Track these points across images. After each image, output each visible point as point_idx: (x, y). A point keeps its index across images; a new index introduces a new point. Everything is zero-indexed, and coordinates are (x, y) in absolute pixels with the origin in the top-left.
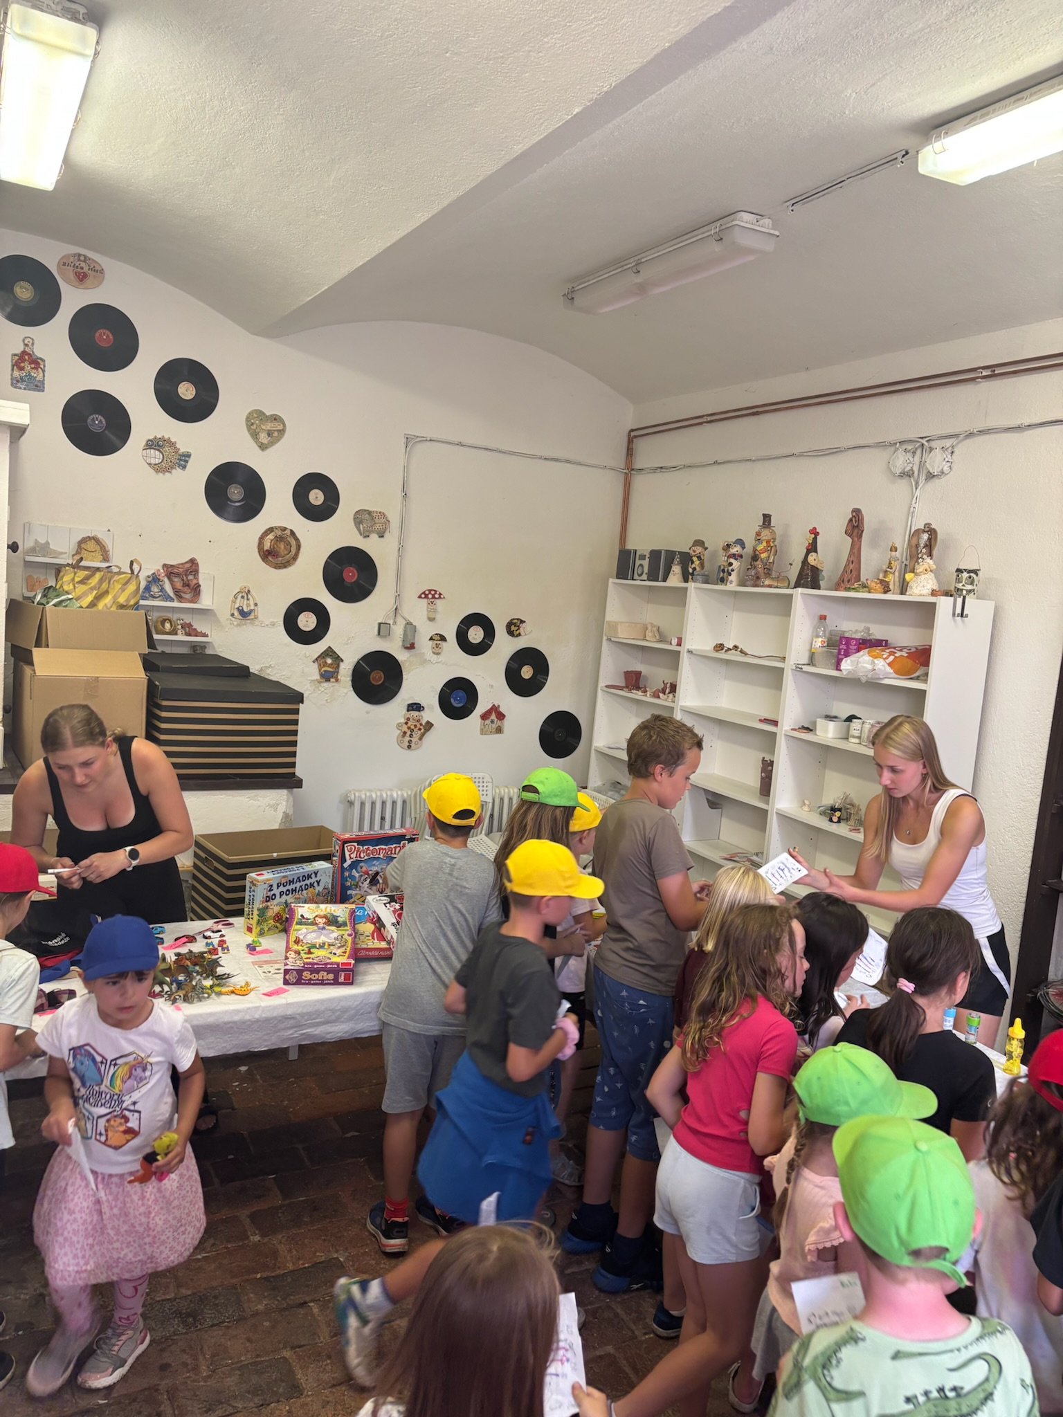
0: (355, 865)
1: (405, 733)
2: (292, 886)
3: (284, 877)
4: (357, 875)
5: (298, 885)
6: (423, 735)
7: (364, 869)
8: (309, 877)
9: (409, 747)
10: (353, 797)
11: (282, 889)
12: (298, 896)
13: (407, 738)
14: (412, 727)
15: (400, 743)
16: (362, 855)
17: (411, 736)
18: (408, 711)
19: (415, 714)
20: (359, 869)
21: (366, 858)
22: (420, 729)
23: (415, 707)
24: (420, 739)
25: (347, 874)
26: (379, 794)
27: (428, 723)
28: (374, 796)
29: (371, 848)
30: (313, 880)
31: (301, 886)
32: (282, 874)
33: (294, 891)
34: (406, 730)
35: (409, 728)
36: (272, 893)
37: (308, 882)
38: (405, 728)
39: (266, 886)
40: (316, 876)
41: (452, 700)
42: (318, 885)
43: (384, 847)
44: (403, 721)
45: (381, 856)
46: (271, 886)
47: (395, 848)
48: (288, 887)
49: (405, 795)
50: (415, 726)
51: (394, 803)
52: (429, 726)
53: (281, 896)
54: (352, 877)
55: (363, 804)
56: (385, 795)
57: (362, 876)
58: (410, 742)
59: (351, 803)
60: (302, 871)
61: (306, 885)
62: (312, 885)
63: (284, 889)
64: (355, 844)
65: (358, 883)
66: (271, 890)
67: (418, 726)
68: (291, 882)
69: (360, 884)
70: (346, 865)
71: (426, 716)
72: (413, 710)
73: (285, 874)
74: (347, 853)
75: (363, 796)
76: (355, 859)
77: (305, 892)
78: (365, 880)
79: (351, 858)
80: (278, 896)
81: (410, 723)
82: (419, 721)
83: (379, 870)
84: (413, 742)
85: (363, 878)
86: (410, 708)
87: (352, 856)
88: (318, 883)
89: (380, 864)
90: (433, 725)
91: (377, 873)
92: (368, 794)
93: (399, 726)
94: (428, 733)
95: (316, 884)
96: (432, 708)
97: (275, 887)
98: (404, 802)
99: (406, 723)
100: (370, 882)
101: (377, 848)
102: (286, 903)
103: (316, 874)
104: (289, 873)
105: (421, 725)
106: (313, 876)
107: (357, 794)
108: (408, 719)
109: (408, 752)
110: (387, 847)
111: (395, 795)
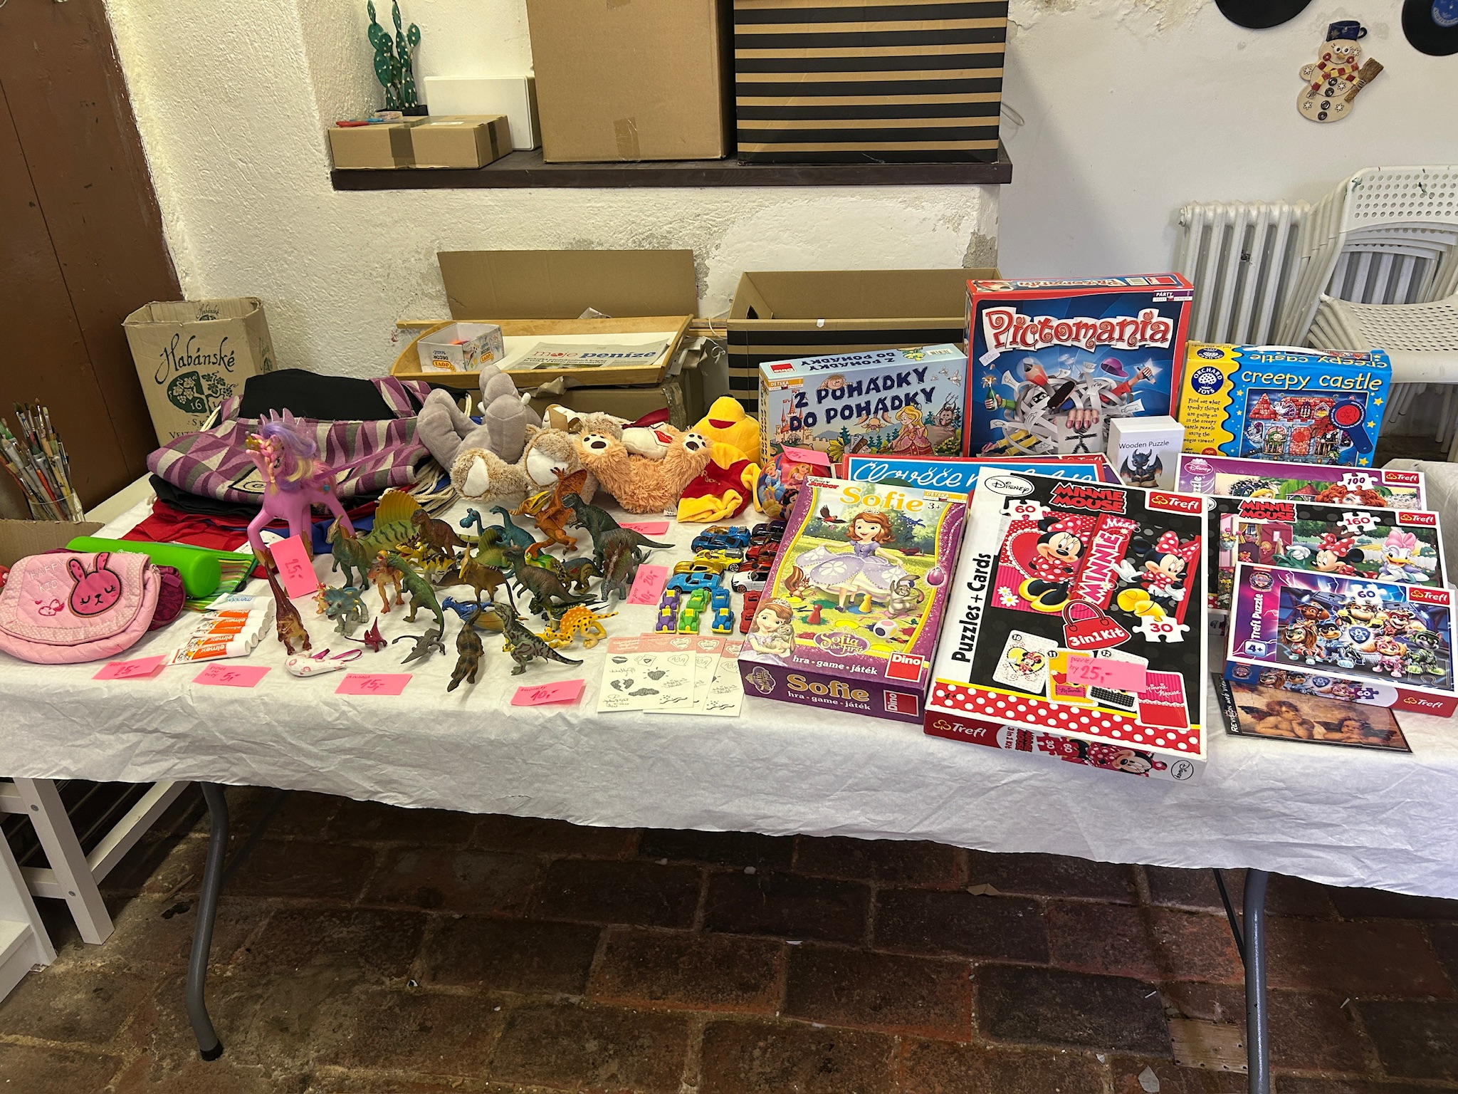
0: (1008, 361)
1: (1316, 87)
2: (855, 400)
3: (833, 377)
4: (1016, 386)
5: (874, 397)
6: (1356, 90)
7: (1035, 372)
8: (903, 380)
9: (1322, 116)
10: (1189, 216)
11: (829, 402)
12: (874, 422)
13: (1320, 98)
14: (1335, 74)
15: (1303, 109)
16: (1030, 338)
17: (1329, 93)
18: (1329, 39)
19: (1344, 45)
20: (1021, 371)
21: (1040, 345)
22: (1351, 78)
23: (1348, 30)
24: (1349, 99)
25: (988, 381)
26: (1241, 210)
27: (1372, 63)
28: (1232, 214)
29: (1055, 322)
30: (914, 387)
31: (881, 401)
32: (832, 371)
33: (863, 409)
34: (1320, 80)
35: (1326, 76)
36: (805, 411)
37: (901, 392)
38: (1318, 77)
39: (789, 395)
40: (921, 379)
41: (1436, 12)
42: (929, 399)
43: (1090, 321)
44: (1316, 61)
45: (1082, 344)
46: (802, 395)
47: (1123, 325)
48: (846, 401)
49: (1298, 212)
50: (1342, 71)
51: (1272, 228)
52: (1374, 69)
53: (829, 419)
54: (1005, 391)
55: (1207, 229)
56: (1254, 213)
57: (1028, 388)
58: (1325, 105)
59: (1186, 227)
60: (884, 364)
61: (895, 398)
62: (910, 399)
63: (839, 405)
64: (1012, 310)
65: (1017, 403)
66: (800, 405)
67: (1348, 70)
68: (855, 389)
69: (1024, 407)
70: (985, 360)
71: (1368, 50)
72: (1340, 37)
73: (840, 370)
74: (989, 332)
75: (1210, 215)
76: (1009, 347)
77: (892, 414)
78: (1038, 398)
79: (999, 344)
80: (821, 417)
81: (1330, 66)
82: (1350, 60)
83: (1076, 378)
84: (1333, 106)
85: (1030, 394)
86: (1335, 33)
87: (1002, 338)
88: (928, 395)
89: (1079, 362)
90: (1382, 68)
91: (1069, 386)
92: (1219, 210)
93: (1306, 71)
94: (1368, 89)
95: (921, 398)
96: (1384, 31)
97: (811, 398)
98: (1294, 227)
99: (1322, 66)
100: (1050, 404)
101: (1071, 322)
102: (844, 434)
103: (921, 375)
104: (850, 368)
105: (1355, 68)
106: (913, 378)
107: (1197, 210)
108: (1327, 57)
109: (1320, 128)
110: (1098, 322)
111: (1276, 213)
